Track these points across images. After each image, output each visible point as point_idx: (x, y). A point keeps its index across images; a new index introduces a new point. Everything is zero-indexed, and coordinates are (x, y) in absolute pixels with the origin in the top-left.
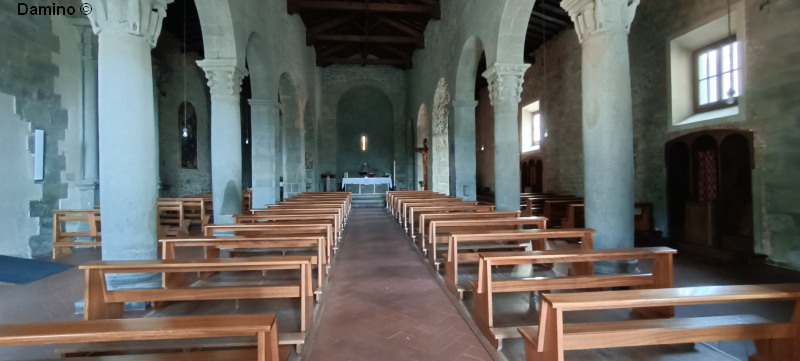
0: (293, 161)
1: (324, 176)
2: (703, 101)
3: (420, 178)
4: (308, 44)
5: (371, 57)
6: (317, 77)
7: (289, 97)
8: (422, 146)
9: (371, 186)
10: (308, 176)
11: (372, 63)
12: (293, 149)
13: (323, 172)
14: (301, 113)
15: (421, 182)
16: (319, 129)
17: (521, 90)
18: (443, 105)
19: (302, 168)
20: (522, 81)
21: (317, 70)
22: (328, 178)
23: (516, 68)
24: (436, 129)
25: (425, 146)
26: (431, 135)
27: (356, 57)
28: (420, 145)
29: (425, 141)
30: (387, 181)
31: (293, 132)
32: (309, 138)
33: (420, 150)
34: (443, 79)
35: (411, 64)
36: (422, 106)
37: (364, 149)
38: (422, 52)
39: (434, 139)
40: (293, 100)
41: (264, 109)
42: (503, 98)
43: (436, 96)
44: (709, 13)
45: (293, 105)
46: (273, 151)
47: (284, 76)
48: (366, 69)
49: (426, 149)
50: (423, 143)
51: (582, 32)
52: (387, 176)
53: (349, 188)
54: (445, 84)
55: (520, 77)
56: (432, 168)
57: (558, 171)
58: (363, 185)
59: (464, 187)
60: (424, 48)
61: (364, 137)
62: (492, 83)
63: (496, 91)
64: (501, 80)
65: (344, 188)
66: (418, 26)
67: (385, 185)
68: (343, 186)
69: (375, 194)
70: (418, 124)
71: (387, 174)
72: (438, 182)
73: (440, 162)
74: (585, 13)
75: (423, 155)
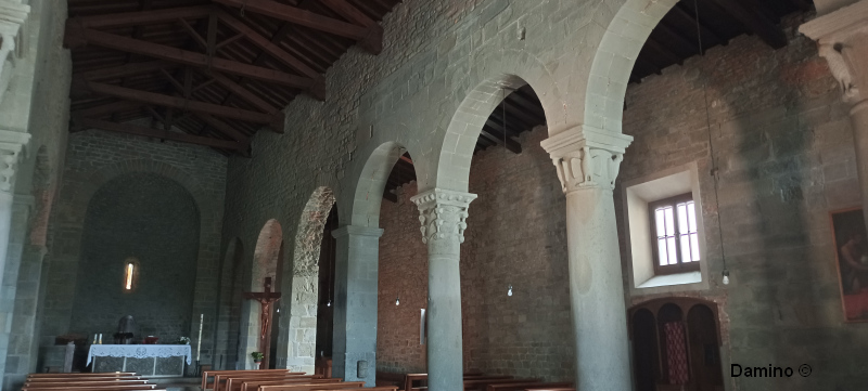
1: (62, 341)
2: (663, 262)
3: (254, 345)
5: (174, 128)
8: (261, 290)
9: (150, 360)
11: (176, 139)
15: (253, 355)
17: (465, 226)
18: (314, 226)
20: (466, 215)
22: (72, 346)
23: (461, 198)
24: (298, 264)
25: (267, 289)
26: (290, 272)
28: (258, 288)
29: (268, 280)
30: (182, 351)
33: (258, 296)
34: (321, 189)
35: (249, 150)
36: (271, 223)
37: (128, 287)
38: (277, 136)
39: (296, 280)
42: (442, 236)
43: (306, 210)
44: (664, 167)
49: (270, 296)
50: (265, 285)
51: (567, 180)
52: (184, 343)
53: (102, 364)
54: (323, 195)
55: (464, 209)
56: (288, 330)
57: (487, 340)
58: (133, 359)
59: (358, 363)
60: (282, 133)
61: (131, 266)
62: (425, 212)
63: (432, 225)
64: (441, 211)
65: (91, 364)
66: (276, 98)
67: (176, 360)
68: (89, 361)
69: (154, 376)
70: (256, 252)
71: (182, 338)
72: (295, 355)
73: (302, 319)
74: (572, 161)
75: (263, 305)
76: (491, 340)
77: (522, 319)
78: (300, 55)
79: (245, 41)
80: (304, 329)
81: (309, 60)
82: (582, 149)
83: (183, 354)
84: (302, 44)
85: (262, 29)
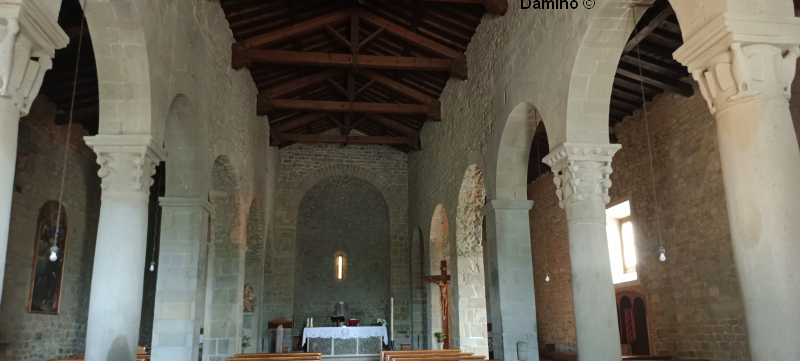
0: (223, 300)
1: (273, 325)
3: (436, 326)
4: (259, 113)
5: (355, 132)
6: (270, 164)
7: (224, 194)
8: (438, 273)
9: (353, 341)
10: (246, 324)
11: (356, 141)
12: (224, 278)
13: (271, 319)
14: (243, 220)
15: (437, 335)
16: (268, 246)
17: (609, 184)
18: (473, 207)
19: (237, 312)
20: (610, 170)
21: (271, 151)
22: (281, 329)
23: (599, 150)
24: (461, 246)
25: (444, 272)
26: (454, 254)
27: (334, 132)
29: (444, 264)
30: (379, 332)
31: (226, 250)
32: (251, 259)
33: (436, 279)
34: (472, 167)
35: (419, 143)
36: (439, 208)
37: (340, 277)
38: (437, 125)
39: (460, 261)
40: (232, 197)
41: (183, 213)
42: (580, 197)
43: (462, 192)
45: (229, 206)
46: (194, 283)
47: (220, 161)
48: (346, 151)
49: (447, 278)
50: (441, 268)
51: (714, 96)
52: (380, 324)
53: (315, 344)
54: (477, 174)
55: (606, 164)
56: (458, 311)
57: (674, 318)
58: (338, 339)
59: (517, 344)
60: (440, 120)
61: (340, 258)
62: (560, 173)
63: (568, 186)
64: (576, 168)
65: (306, 344)
66: (431, 88)
67: (375, 340)
68: (304, 342)
69: (358, 355)
70: (431, 237)
71: (379, 320)
72: (468, 335)
73: (470, 300)
74: (717, 68)
75: (441, 287)
76: (680, 318)
77: (714, 292)
78: (439, 37)
79: (387, 35)
80: (474, 310)
81: (448, 41)
82: (730, 49)
83: (380, 335)
84: (437, 26)
85: (401, 20)
